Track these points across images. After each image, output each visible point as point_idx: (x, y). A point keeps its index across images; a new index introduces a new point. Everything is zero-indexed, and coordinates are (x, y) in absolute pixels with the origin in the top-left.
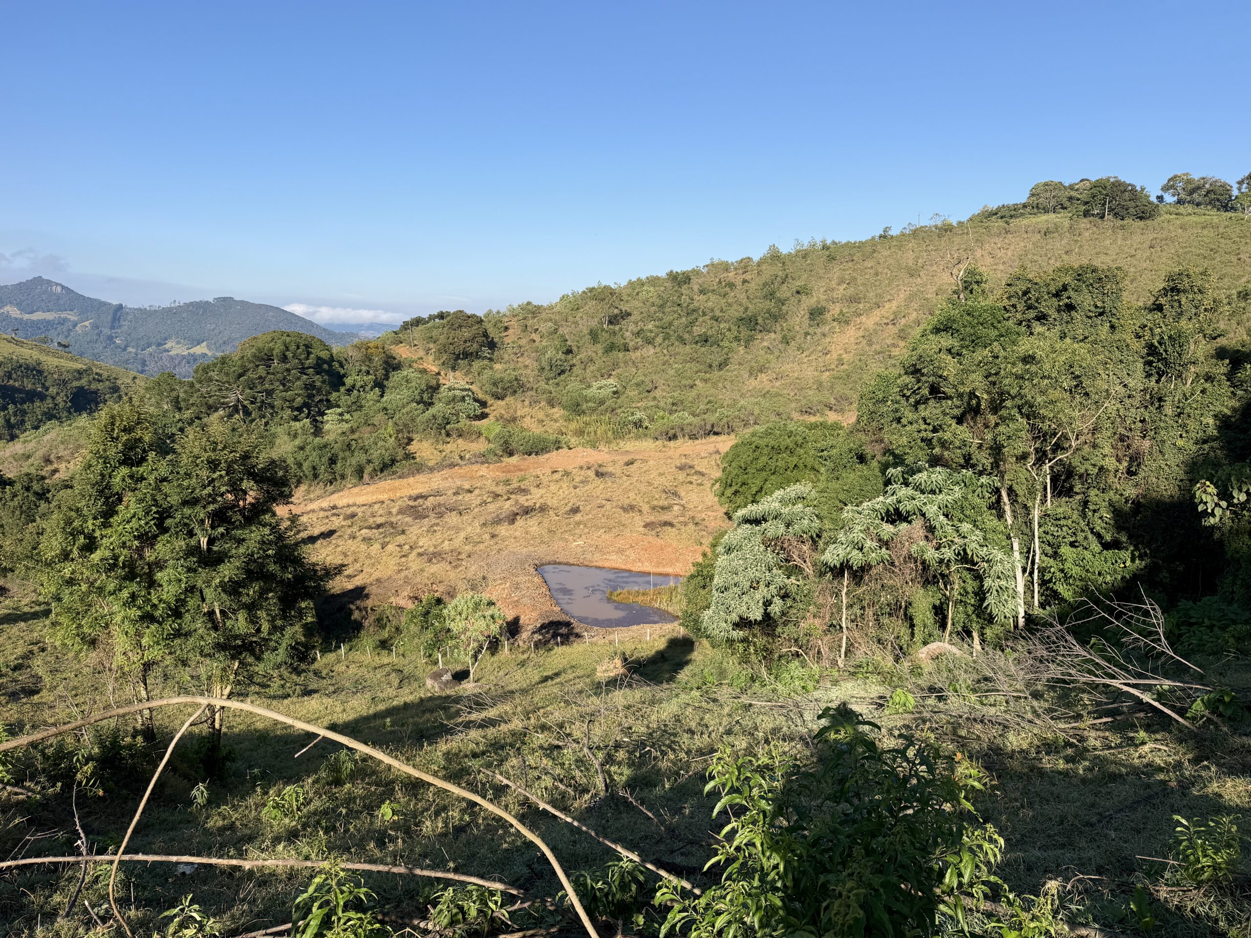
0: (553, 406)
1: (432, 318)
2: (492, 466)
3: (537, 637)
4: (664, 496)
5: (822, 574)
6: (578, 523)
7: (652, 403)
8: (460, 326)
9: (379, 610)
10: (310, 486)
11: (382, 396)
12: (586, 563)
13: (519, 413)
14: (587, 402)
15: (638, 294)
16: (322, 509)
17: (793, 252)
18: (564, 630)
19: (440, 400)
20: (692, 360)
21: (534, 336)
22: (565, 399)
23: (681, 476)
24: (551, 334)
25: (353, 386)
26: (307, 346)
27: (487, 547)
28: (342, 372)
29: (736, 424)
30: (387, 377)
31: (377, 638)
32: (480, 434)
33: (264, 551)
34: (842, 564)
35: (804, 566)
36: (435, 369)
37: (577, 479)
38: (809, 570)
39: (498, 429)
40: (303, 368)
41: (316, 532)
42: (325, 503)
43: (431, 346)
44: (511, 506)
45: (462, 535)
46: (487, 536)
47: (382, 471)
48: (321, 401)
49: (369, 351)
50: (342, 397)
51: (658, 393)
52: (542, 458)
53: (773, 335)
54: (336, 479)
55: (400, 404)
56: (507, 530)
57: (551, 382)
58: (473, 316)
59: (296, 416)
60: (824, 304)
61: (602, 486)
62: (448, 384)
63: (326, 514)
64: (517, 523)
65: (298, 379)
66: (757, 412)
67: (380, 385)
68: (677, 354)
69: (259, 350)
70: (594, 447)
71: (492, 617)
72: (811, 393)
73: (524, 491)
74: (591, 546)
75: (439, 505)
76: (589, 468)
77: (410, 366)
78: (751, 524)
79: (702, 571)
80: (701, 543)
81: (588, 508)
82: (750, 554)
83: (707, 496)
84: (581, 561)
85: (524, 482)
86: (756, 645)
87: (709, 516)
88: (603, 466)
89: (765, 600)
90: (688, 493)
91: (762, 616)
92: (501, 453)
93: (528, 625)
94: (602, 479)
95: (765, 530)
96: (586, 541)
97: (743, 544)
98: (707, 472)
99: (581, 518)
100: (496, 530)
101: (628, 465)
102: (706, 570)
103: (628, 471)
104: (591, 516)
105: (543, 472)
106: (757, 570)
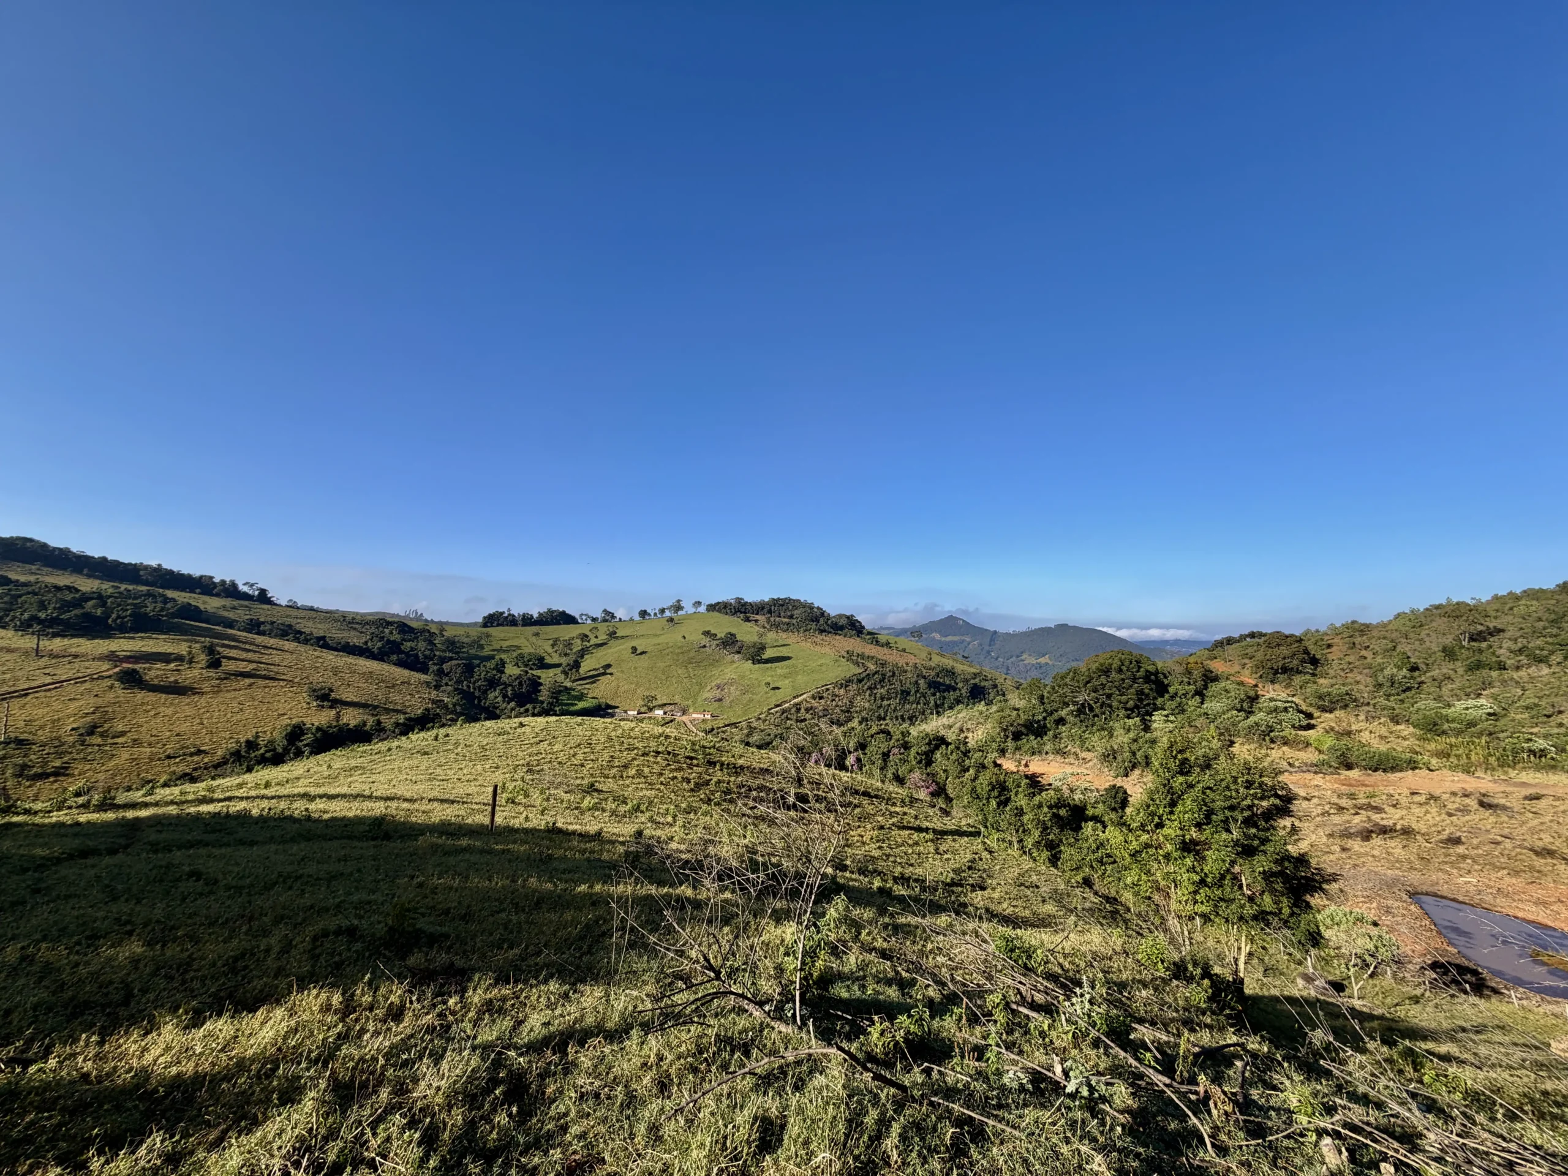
0: (1398, 723)
1: (1243, 638)
2: (1328, 778)
3: (1431, 975)
6: (1464, 857)
7: (1556, 730)
8: (1279, 645)
11: (1202, 703)
12: (1486, 906)
13: (1354, 728)
14: (1449, 722)
15: (1511, 608)
18: (1468, 978)
19: (1260, 710)
22: (1414, 717)
24: (1387, 651)
25: (1176, 694)
26: (1138, 662)
27: (1338, 859)
28: (1166, 682)
30: (1206, 687)
32: (1308, 744)
36: (1253, 682)
39: (1329, 741)
40: (1135, 679)
43: (1247, 661)
44: (1362, 821)
46: (1336, 848)
48: (1149, 704)
49: (1189, 665)
50: (1167, 702)
51: (1565, 719)
55: (1221, 711)
56: (1361, 846)
57: (1392, 698)
58: (1292, 636)
59: (1129, 715)
61: (1492, 819)
64: (1373, 841)
65: (1131, 686)
67: (1200, 693)
69: (1101, 665)
70: (1468, 772)
73: (1378, 809)
74: (1488, 886)
76: (1466, 796)
77: (1228, 679)
81: (1474, 842)
84: (1476, 901)
85: (1374, 799)
88: (1488, 796)
92: (1337, 766)
93: (1412, 957)
94: (1491, 811)
96: (1480, 879)
99: (1466, 851)
100: (1346, 844)
101: (1530, 800)
103: (1532, 807)
104: (1480, 851)
105: (1398, 792)
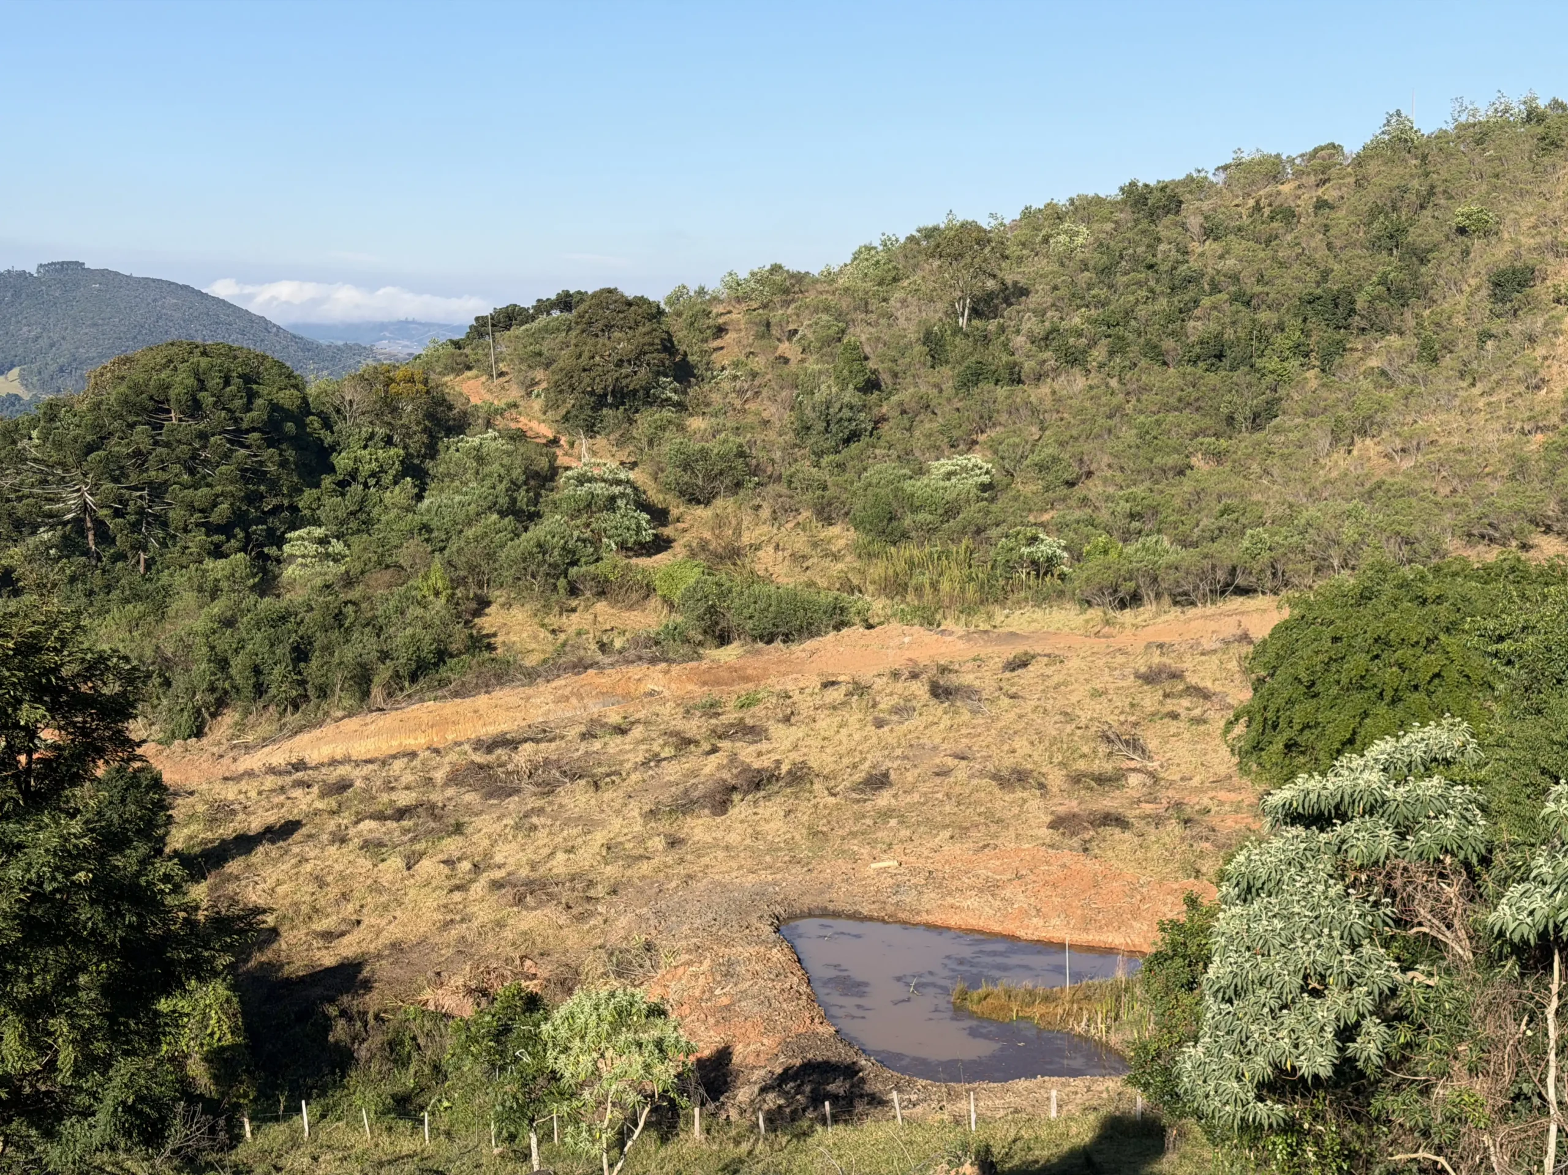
0: (829, 521)
1: (543, 307)
2: (676, 669)
3: (772, 1100)
4: (1103, 749)
5: (1493, 961)
6: (885, 814)
7: (1078, 514)
8: (608, 327)
9: (394, 1020)
10: (247, 713)
11: (419, 497)
12: (902, 916)
13: (746, 539)
14: (915, 510)
15: (1046, 240)
16: (272, 770)
17: (1450, 127)
18: (837, 1087)
19: (556, 506)
20: (1184, 404)
21: (785, 348)
22: (858, 505)
23: (1150, 699)
24: (827, 342)
25: (353, 475)
26: (248, 379)
27: (658, 870)
28: (329, 439)
29: (1293, 566)
30: (432, 452)
31: (387, 1088)
32: (649, 590)
33: (68, 874)
34: (1543, 935)
35: (1447, 937)
36: (546, 431)
37: (885, 703)
38: (1460, 948)
39: (692, 576)
40: (239, 432)
41: (255, 825)
42: (278, 755)
43: (539, 374)
44: (720, 767)
45: (600, 837)
46: (658, 843)
47: (414, 678)
48: (277, 510)
49: (393, 388)
50: (326, 500)
51: (1094, 488)
52: (800, 649)
53: (1394, 339)
54: (306, 698)
55: (461, 517)
56: (709, 829)
57: (825, 460)
58: (641, 301)
59: (218, 546)
60: (1531, 259)
61: (946, 721)
62: (578, 467)
63: (280, 781)
64: (733, 812)
65: (227, 456)
66: (1349, 532)
67: (415, 470)
68: (1146, 388)
69: (137, 389)
70: (930, 622)
71: (659, 1044)
72: (1495, 486)
73: (753, 732)
74: (914, 871)
75: (547, 762)
76: (914, 676)
77: (489, 424)
78: (1307, 827)
79: (1185, 944)
80: (1198, 871)
81: (910, 777)
82: (1303, 903)
83: (1215, 751)
84: (890, 909)
85: (753, 709)
86: (1323, 1141)
87: (1221, 803)
88: (950, 671)
89: (1342, 1025)
90: (1167, 742)
91: (1334, 1065)
92: (701, 637)
93: (753, 1068)
94: (946, 704)
95: (1343, 842)
96: (904, 859)
97: (1286, 878)
98: (1217, 688)
99: (893, 801)
100: (680, 828)
101: (1013, 670)
102: (1196, 941)
103: (1012, 685)
104: (916, 797)
105: (801, 685)
106: (1319, 946)
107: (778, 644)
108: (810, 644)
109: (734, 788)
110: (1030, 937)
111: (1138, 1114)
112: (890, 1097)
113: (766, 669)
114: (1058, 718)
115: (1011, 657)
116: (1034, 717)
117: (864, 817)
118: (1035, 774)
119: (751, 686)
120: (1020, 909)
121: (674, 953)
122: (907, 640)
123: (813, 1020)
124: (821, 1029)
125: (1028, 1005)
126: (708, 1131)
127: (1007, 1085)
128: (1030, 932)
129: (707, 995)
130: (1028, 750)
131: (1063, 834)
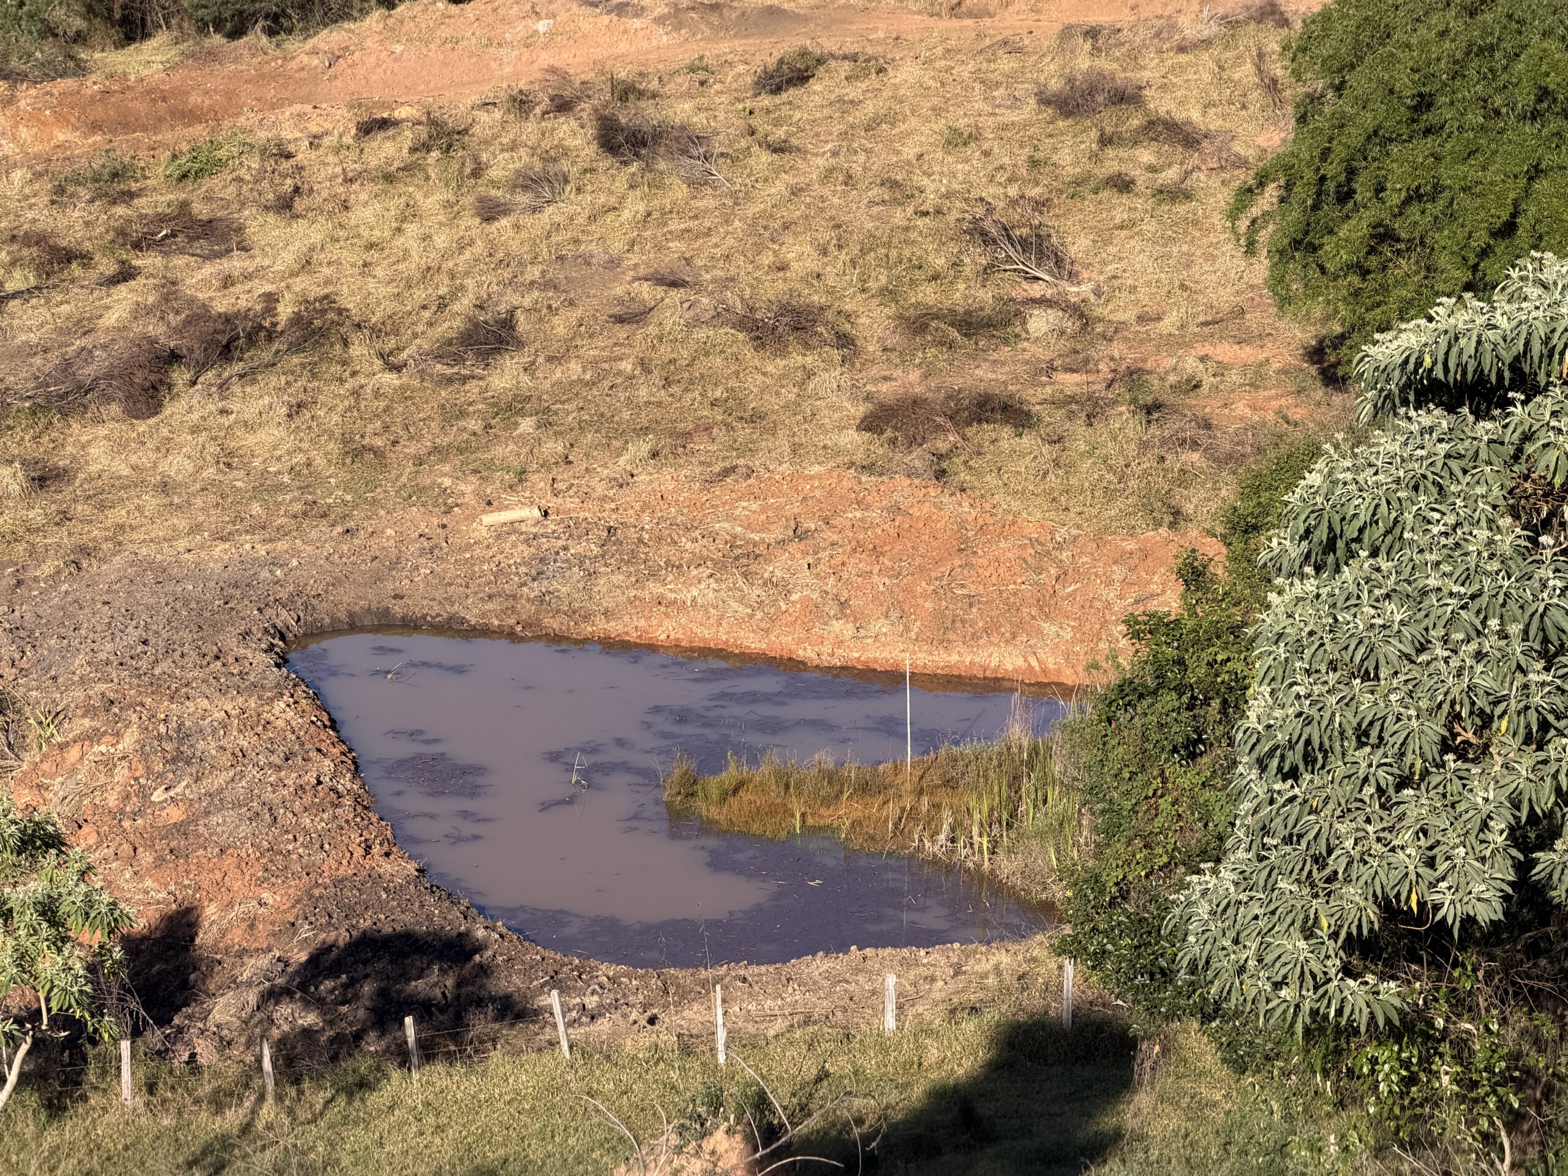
4: (975, 257)
12: (553, 624)
23: (1071, 150)
27: (12, 538)
37: (501, 166)
44: (140, 312)
46: (9, 480)
52: (306, 50)
56: (123, 446)
61: (635, 206)
64: (173, 409)
71: (48, 911)
74: (575, 529)
76: (562, 106)
78: (1451, 409)
79: (1180, 662)
80: (1177, 513)
81: (560, 326)
82: (1446, 568)
83: (1211, 258)
84: (527, 610)
85: (207, 183)
86: (1472, 1053)
87: (1222, 368)
88: (641, 94)
89: (1524, 815)
90: (1108, 242)
91: (1506, 898)
92: (79, 23)
93: (242, 953)
94: (634, 168)
95: (1527, 437)
96: (553, 503)
97: (1408, 517)
98: (1213, 122)
99: (525, 378)
100: (58, 446)
101: (777, 90)
102: (1206, 656)
103: (777, 123)
104: (574, 369)
105: (314, 129)
106: (1479, 656)
107: (256, 37)
108: (329, 38)
109: (174, 357)
110: (826, 660)
111: (1067, 1016)
112: (543, 1001)
113: (230, 95)
114: (875, 192)
115: (772, 62)
116: (826, 192)
117: (463, 414)
118: (830, 315)
119: (199, 131)
120: (806, 602)
121: (57, 716)
122: (542, 26)
123: (368, 849)
124: (387, 867)
125: (827, 802)
126: (151, 1088)
127: (787, 969)
128: (826, 649)
129: (135, 803)
130: (813, 264)
131: (893, 442)
